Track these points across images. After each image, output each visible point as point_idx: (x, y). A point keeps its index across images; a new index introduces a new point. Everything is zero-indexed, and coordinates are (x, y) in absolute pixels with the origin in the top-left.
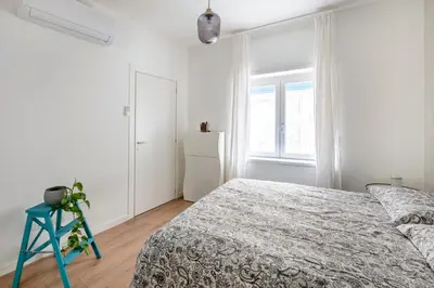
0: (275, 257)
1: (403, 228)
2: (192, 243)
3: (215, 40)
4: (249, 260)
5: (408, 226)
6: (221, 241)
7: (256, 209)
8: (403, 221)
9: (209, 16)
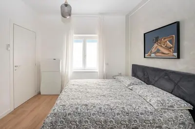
0: (107, 105)
1: (131, 87)
2: (74, 110)
3: (68, 17)
4: (100, 108)
5: (131, 86)
6: (86, 105)
7: (89, 90)
8: (129, 85)
9: (66, 5)
